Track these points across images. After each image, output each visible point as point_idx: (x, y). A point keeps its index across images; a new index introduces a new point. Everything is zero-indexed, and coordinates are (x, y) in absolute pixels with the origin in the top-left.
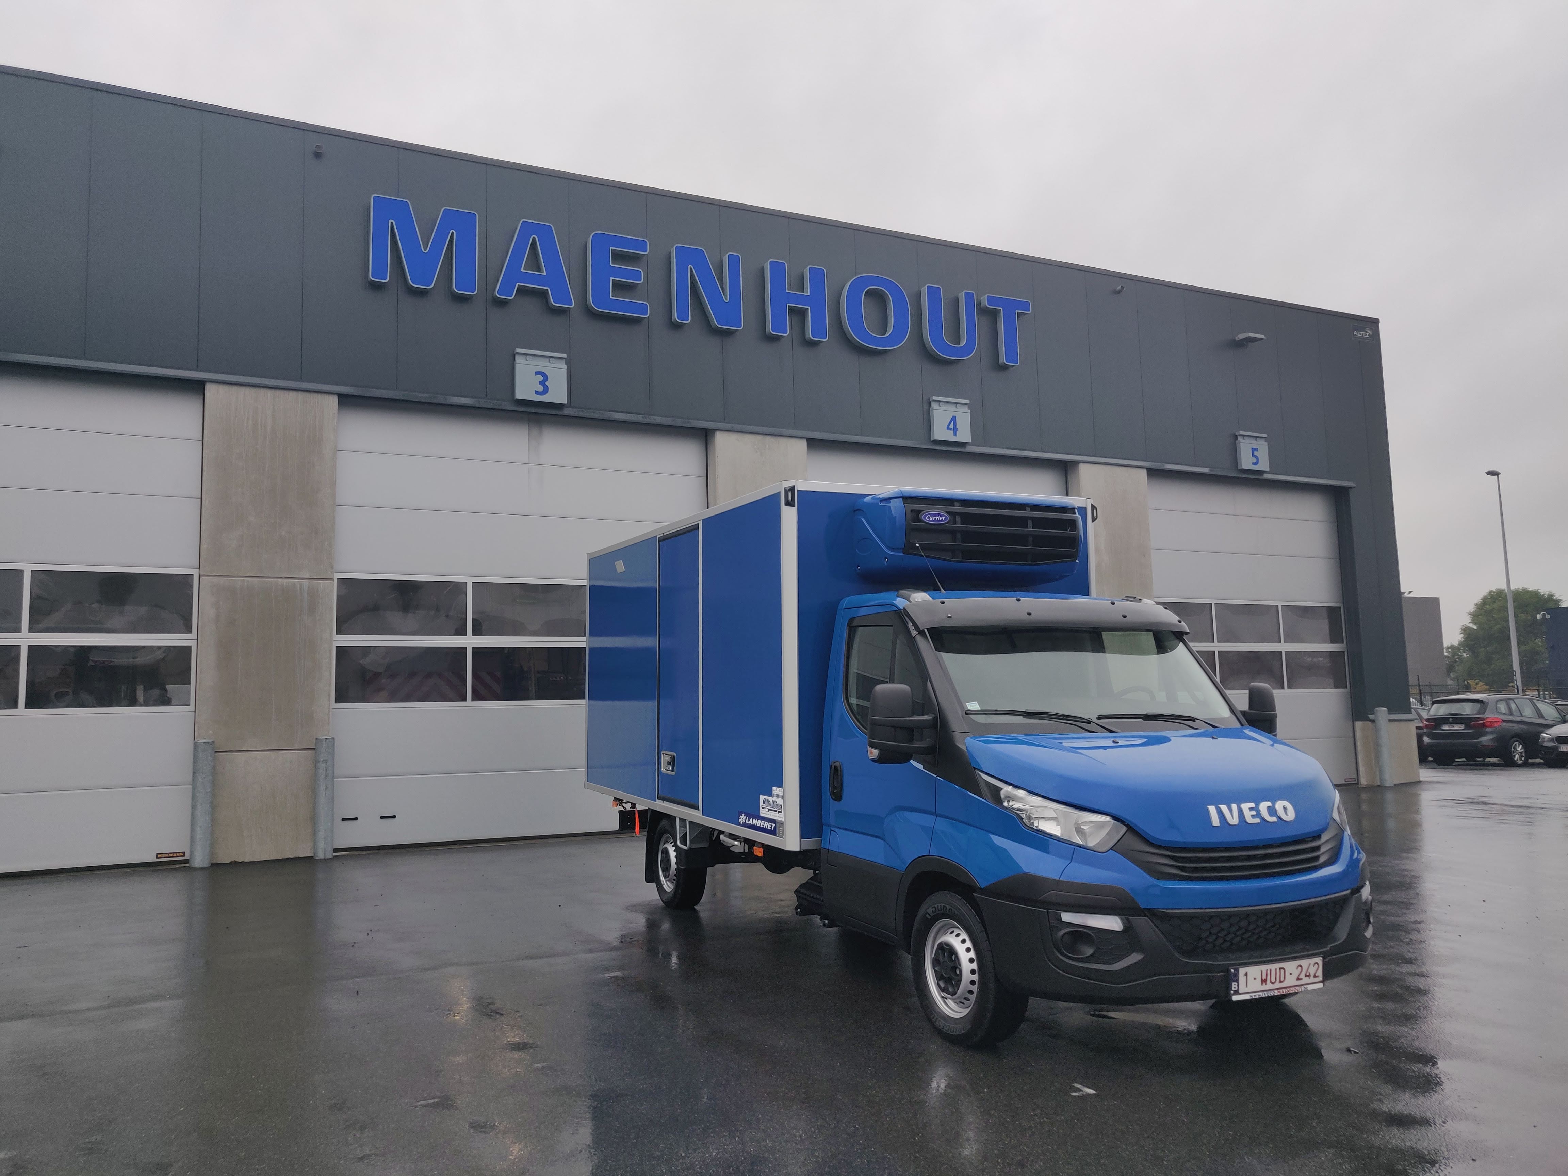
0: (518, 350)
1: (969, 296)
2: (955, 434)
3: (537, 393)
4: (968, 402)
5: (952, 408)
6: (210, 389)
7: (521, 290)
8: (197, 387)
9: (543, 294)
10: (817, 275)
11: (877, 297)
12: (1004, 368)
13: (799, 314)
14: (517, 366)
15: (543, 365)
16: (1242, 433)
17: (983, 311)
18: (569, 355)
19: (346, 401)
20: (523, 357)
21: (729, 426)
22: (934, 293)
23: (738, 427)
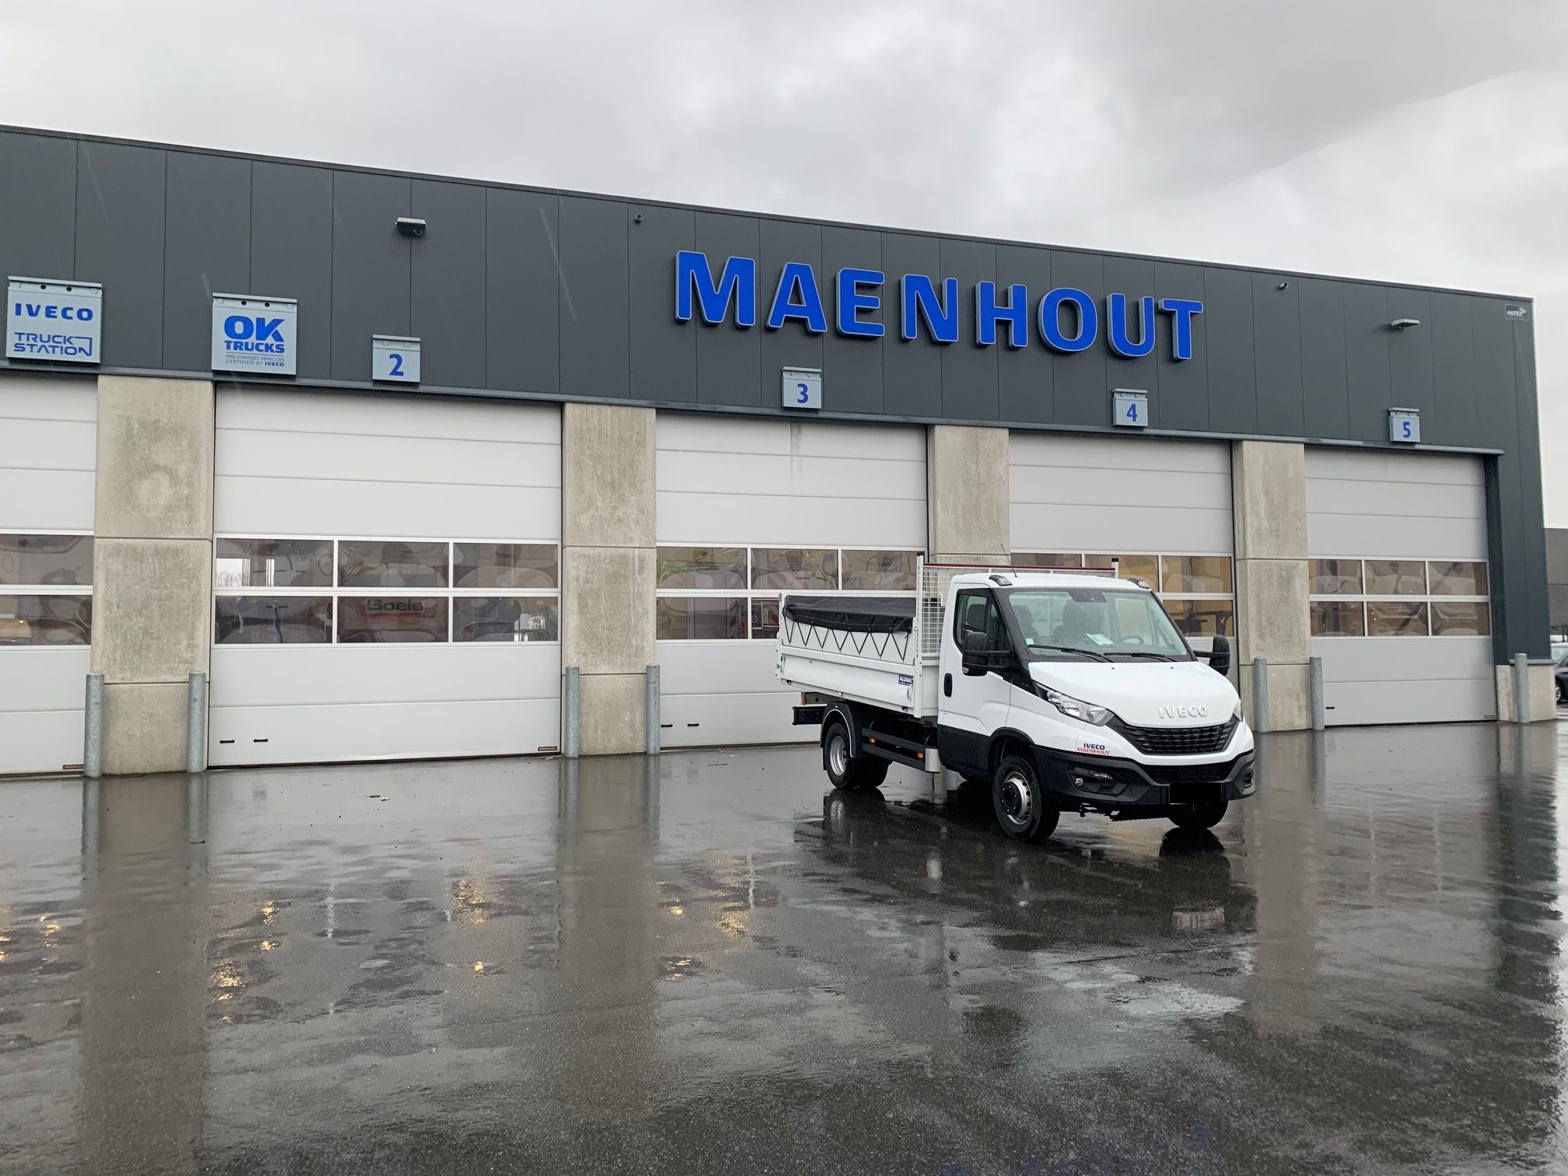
0: (785, 368)
1: (1148, 302)
2: (1134, 420)
3: (799, 401)
4: (1146, 392)
5: (1132, 397)
6: (568, 408)
7: (788, 320)
8: (560, 406)
9: (803, 322)
10: (1019, 292)
11: (1070, 306)
12: (1178, 361)
13: (1005, 325)
14: (785, 381)
15: (803, 379)
16: (1394, 409)
17: (1160, 312)
18: (823, 371)
19: (662, 412)
20: (789, 373)
21: (945, 421)
22: (1118, 300)
23: (953, 421)
